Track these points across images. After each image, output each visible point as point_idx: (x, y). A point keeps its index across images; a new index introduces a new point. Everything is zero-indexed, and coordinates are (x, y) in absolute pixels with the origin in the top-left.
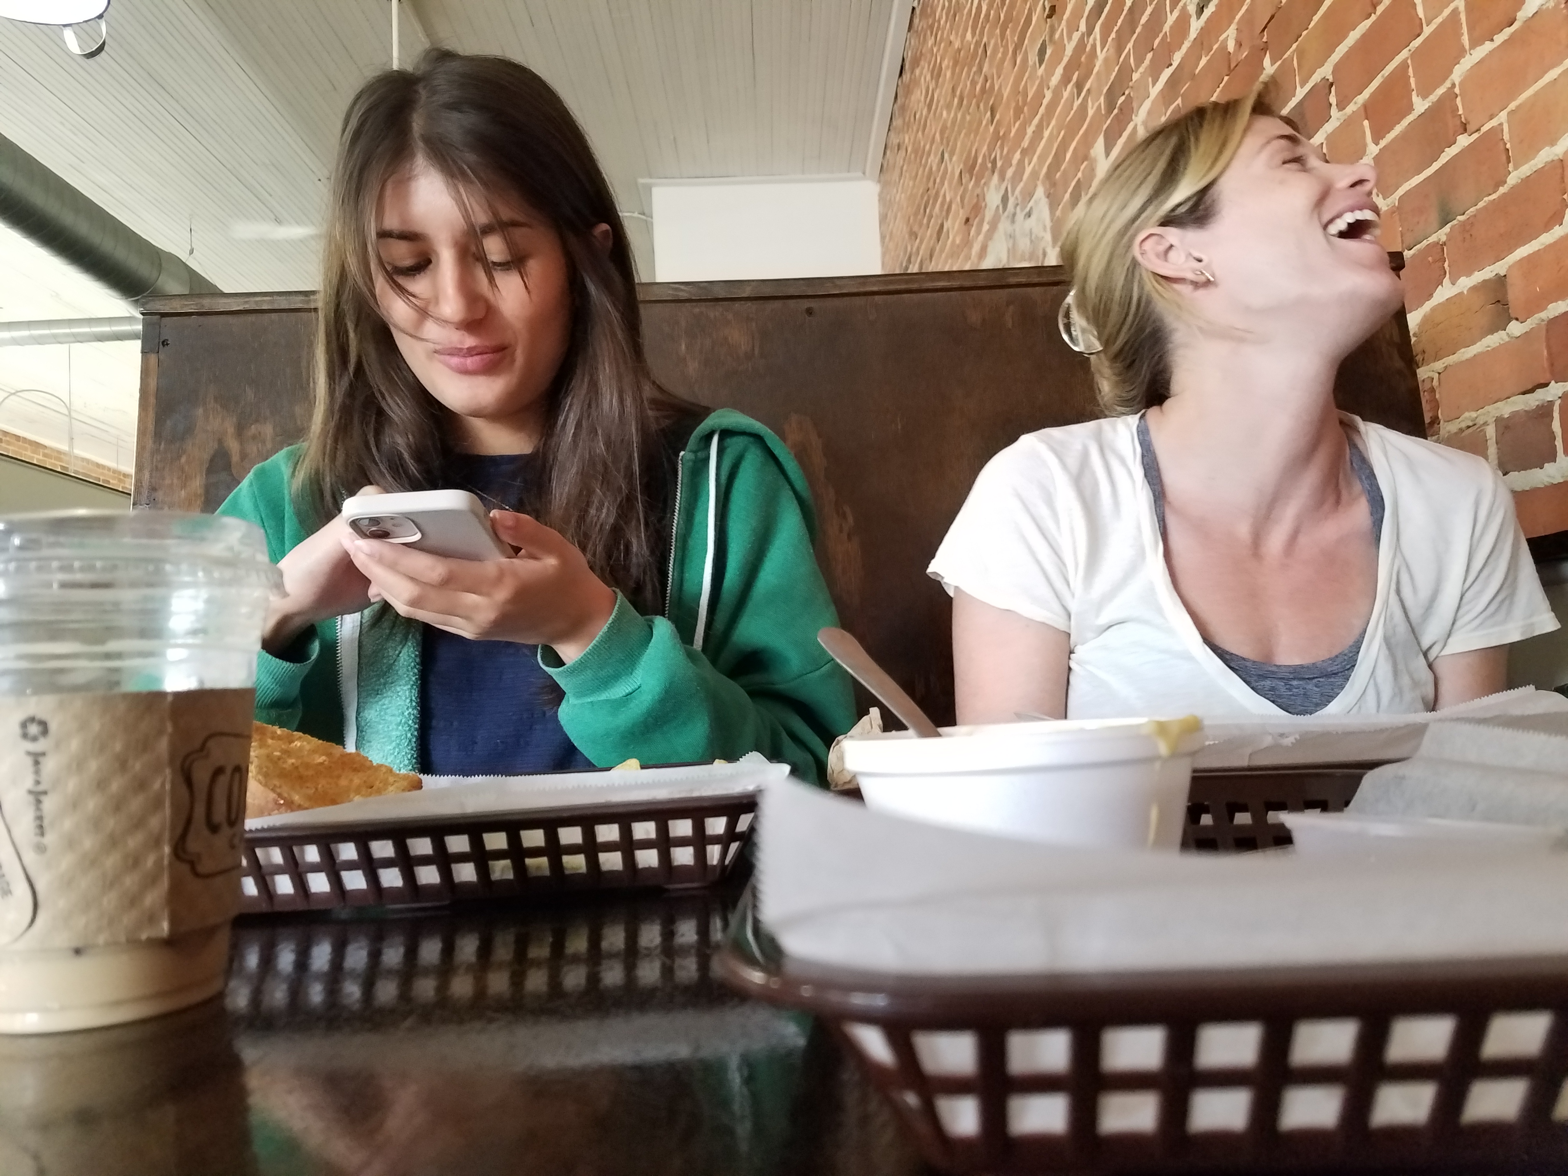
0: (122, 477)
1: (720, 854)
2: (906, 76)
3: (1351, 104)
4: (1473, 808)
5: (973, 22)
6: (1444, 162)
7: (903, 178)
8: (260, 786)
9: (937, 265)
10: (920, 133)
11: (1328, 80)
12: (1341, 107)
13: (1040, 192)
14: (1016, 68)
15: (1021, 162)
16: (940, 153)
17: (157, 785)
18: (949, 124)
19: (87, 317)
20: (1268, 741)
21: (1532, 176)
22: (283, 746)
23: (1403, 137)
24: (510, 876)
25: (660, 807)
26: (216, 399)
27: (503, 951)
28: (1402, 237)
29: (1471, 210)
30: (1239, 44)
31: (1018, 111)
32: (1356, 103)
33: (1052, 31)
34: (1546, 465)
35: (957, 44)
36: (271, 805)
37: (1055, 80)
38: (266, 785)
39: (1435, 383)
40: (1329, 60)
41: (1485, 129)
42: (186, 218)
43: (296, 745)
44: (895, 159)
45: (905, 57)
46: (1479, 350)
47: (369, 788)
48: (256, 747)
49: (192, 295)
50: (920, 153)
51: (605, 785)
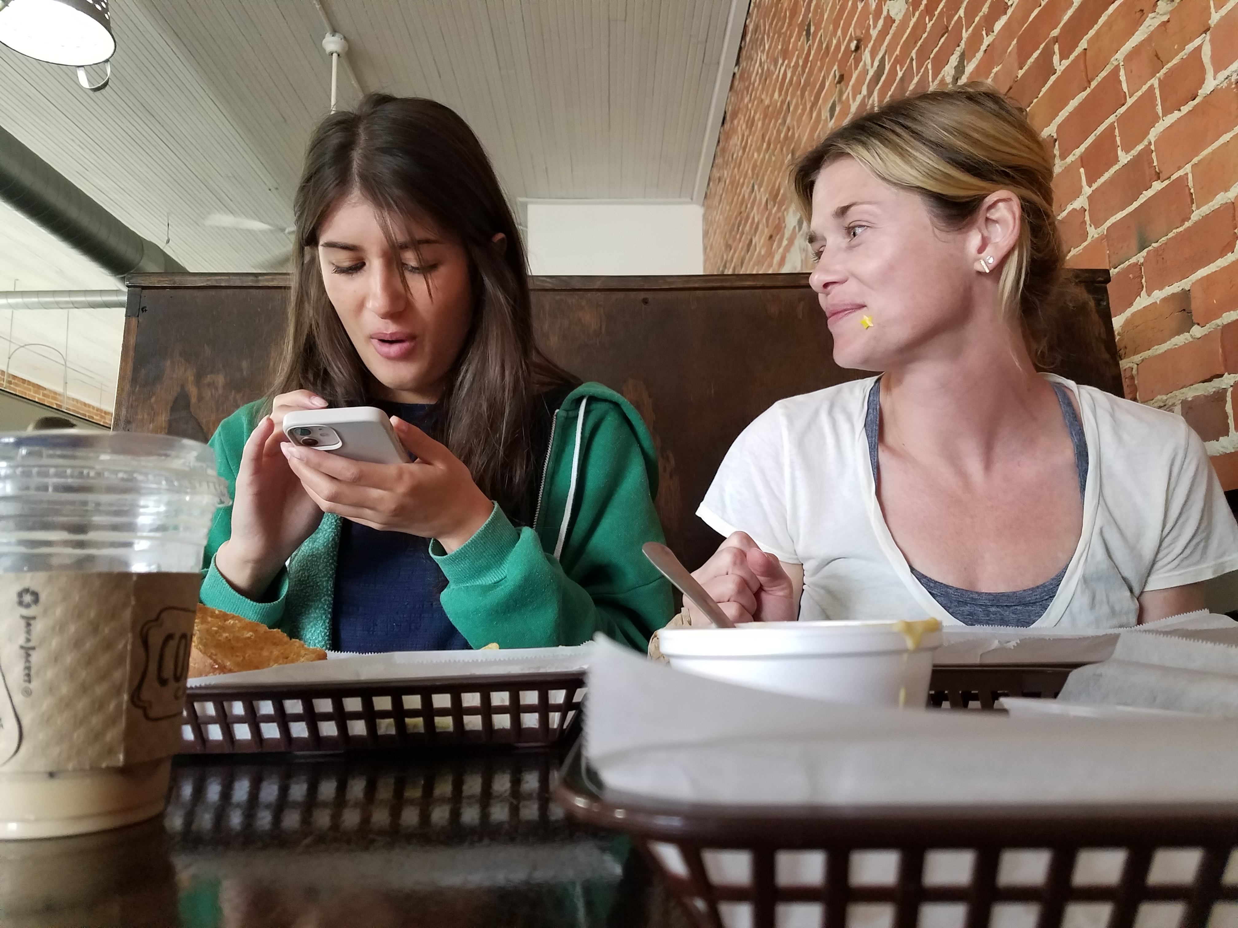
0: (103, 414)
1: (560, 720)
2: (727, 126)
3: (1071, 156)
4: (1155, 699)
5: (780, 85)
6: (1142, 202)
7: (721, 203)
8: (200, 653)
9: (746, 270)
10: (736, 170)
11: (1053, 136)
12: (1063, 157)
14: (812, 121)
16: (751, 185)
17: (120, 646)
18: (758, 164)
19: (84, 289)
20: (995, 644)
21: (1211, 214)
22: (219, 623)
23: (1111, 180)
24: (393, 732)
25: (512, 680)
26: (181, 354)
27: (385, 792)
28: (1109, 257)
29: (1163, 239)
32: (1074, 155)
33: (841, 93)
34: (1221, 438)
35: (767, 102)
36: (208, 669)
38: (204, 653)
39: (1134, 372)
40: (1054, 121)
41: (1174, 177)
42: (164, 215)
43: (230, 623)
44: (716, 189)
45: (727, 110)
46: (1169, 348)
47: (286, 658)
48: (198, 623)
49: (166, 274)
50: (735, 185)
51: (471, 661)
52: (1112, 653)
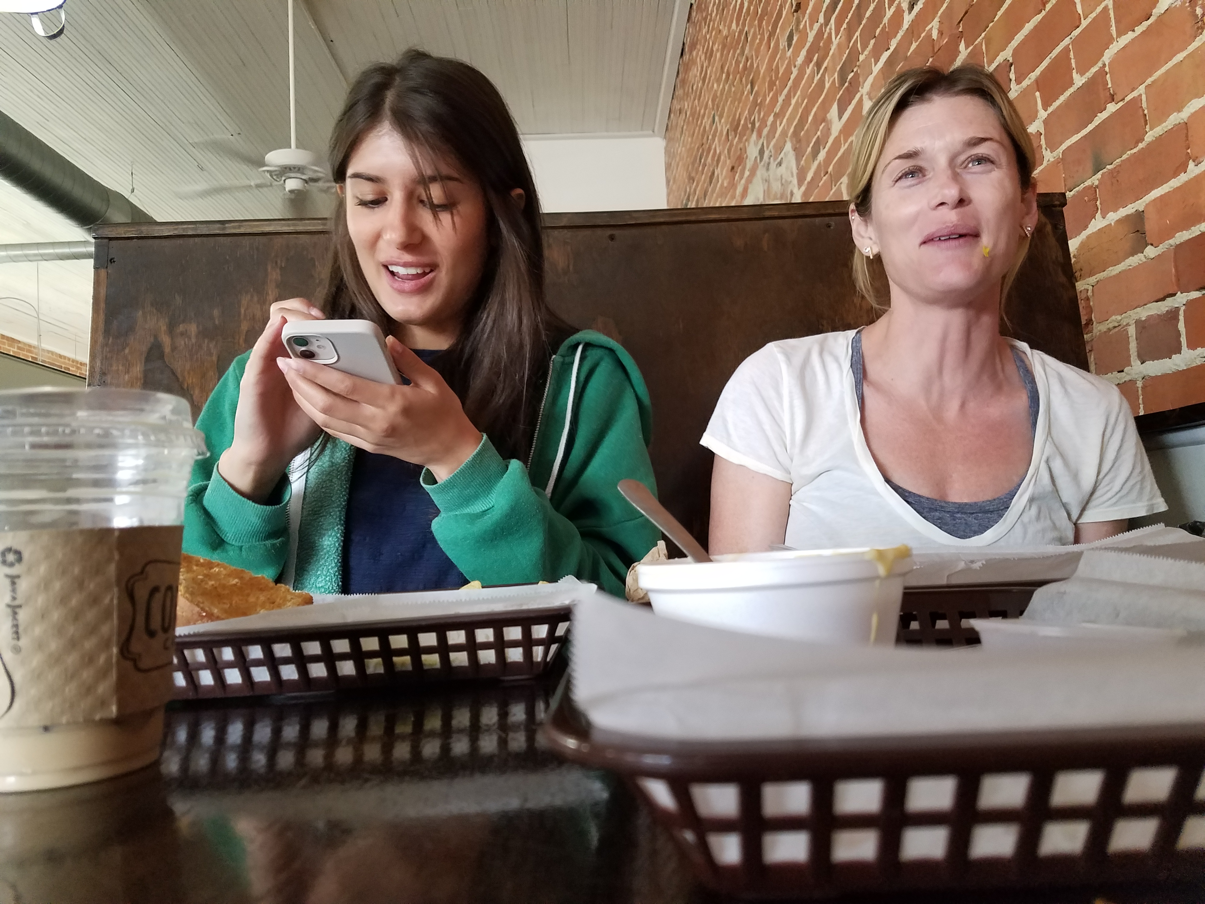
0: (79, 365)
1: (543, 653)
2: (686, 57)
3: (1026, 79)
4: (1117, 615)
5: (737, 15)
6: (1097, 125)
7: (683, 135)
8: (187, 602)
9: (710, 202)
10: (696, 101)
11: (1009, 61)
12: (1019, 82)
13: (788, 146)
14: (770, 51)
15: (774, 123)
16: (712, 116)
17: (107, 601)
18: (718, 94)
19: (52, 241)
20: (962, 565)
21: (1163, 136)
22: (205, 572)
23: (1066, 105)
24: (381, 670)
25: (497, 617)
26: (152, 305)
27: (376, 729)
28: (1064, 181)
29: (1117, 161)
30: (941, 33)
31: (772, 84)
32: (1029, 79)
33: (798, 22)
34: (1173, 356)
35: (725, 32)
36: (196, 617)
37: (800, 60)
38: (191, 601)
39: (1090, 293)
40: (1009, 45)
41: (1128, 99)
42: (129, 164)
43: (215, 571)
44: (678, 120)
45: (685, 42)
46: (1123, 269)
47: (272, 603)
48: (184, 572)
49: (132, 224)
50: (696, 116)
51: (454, 601)
52: (1075, 571)
